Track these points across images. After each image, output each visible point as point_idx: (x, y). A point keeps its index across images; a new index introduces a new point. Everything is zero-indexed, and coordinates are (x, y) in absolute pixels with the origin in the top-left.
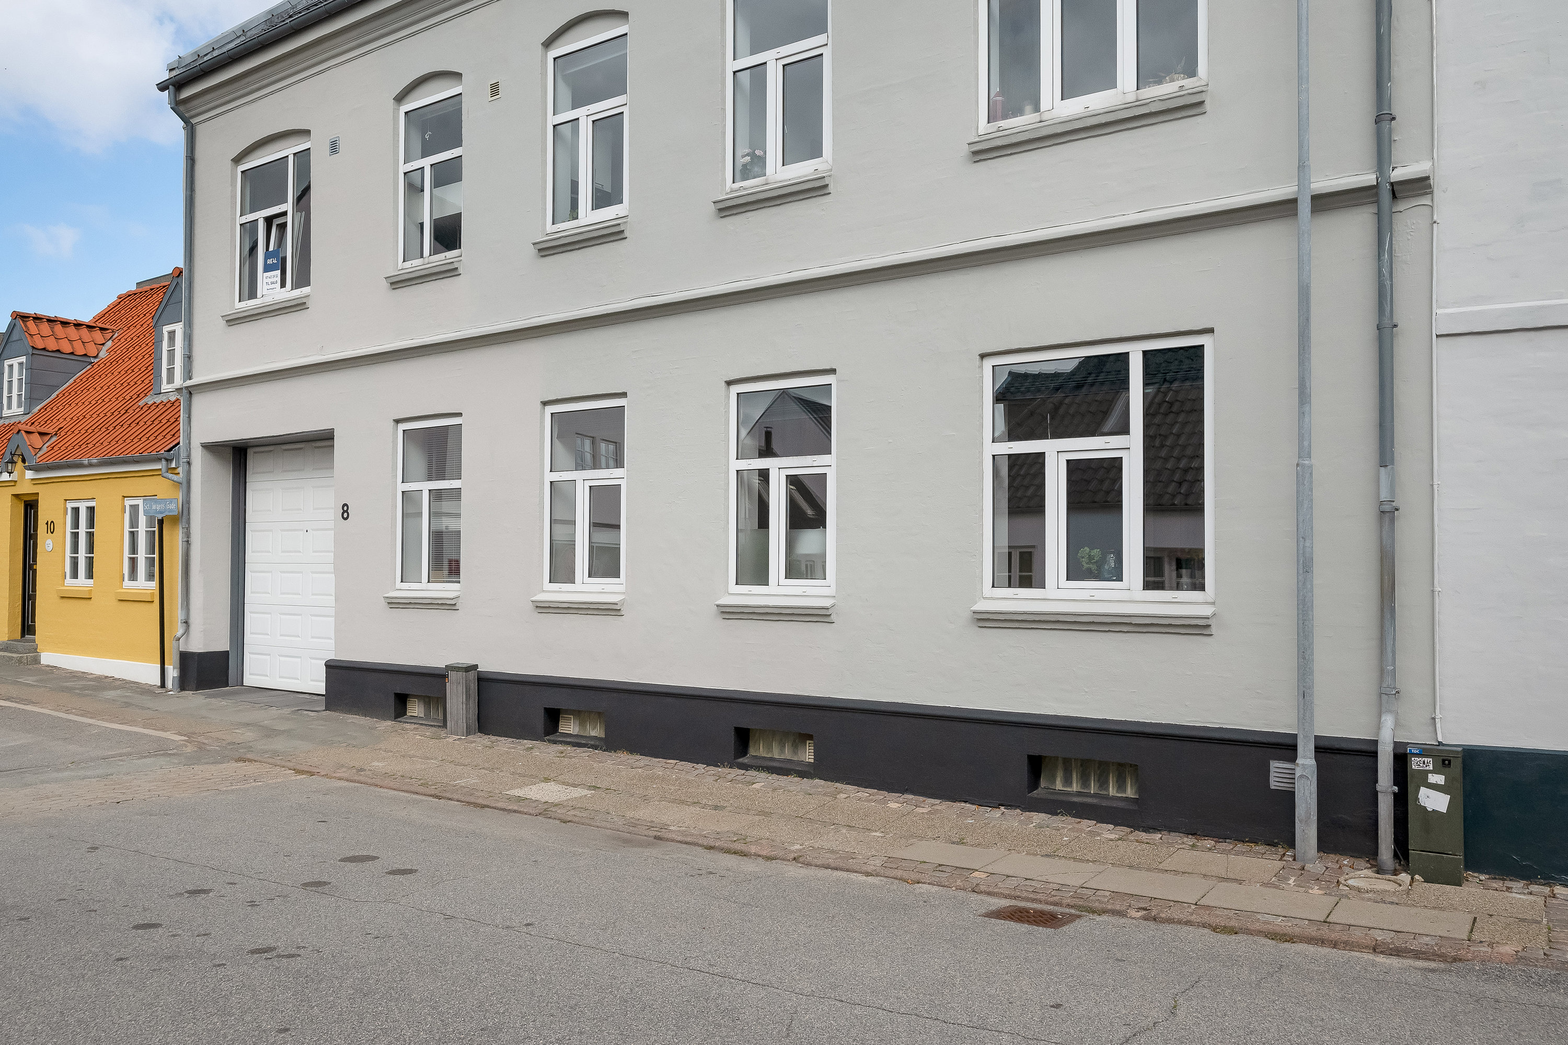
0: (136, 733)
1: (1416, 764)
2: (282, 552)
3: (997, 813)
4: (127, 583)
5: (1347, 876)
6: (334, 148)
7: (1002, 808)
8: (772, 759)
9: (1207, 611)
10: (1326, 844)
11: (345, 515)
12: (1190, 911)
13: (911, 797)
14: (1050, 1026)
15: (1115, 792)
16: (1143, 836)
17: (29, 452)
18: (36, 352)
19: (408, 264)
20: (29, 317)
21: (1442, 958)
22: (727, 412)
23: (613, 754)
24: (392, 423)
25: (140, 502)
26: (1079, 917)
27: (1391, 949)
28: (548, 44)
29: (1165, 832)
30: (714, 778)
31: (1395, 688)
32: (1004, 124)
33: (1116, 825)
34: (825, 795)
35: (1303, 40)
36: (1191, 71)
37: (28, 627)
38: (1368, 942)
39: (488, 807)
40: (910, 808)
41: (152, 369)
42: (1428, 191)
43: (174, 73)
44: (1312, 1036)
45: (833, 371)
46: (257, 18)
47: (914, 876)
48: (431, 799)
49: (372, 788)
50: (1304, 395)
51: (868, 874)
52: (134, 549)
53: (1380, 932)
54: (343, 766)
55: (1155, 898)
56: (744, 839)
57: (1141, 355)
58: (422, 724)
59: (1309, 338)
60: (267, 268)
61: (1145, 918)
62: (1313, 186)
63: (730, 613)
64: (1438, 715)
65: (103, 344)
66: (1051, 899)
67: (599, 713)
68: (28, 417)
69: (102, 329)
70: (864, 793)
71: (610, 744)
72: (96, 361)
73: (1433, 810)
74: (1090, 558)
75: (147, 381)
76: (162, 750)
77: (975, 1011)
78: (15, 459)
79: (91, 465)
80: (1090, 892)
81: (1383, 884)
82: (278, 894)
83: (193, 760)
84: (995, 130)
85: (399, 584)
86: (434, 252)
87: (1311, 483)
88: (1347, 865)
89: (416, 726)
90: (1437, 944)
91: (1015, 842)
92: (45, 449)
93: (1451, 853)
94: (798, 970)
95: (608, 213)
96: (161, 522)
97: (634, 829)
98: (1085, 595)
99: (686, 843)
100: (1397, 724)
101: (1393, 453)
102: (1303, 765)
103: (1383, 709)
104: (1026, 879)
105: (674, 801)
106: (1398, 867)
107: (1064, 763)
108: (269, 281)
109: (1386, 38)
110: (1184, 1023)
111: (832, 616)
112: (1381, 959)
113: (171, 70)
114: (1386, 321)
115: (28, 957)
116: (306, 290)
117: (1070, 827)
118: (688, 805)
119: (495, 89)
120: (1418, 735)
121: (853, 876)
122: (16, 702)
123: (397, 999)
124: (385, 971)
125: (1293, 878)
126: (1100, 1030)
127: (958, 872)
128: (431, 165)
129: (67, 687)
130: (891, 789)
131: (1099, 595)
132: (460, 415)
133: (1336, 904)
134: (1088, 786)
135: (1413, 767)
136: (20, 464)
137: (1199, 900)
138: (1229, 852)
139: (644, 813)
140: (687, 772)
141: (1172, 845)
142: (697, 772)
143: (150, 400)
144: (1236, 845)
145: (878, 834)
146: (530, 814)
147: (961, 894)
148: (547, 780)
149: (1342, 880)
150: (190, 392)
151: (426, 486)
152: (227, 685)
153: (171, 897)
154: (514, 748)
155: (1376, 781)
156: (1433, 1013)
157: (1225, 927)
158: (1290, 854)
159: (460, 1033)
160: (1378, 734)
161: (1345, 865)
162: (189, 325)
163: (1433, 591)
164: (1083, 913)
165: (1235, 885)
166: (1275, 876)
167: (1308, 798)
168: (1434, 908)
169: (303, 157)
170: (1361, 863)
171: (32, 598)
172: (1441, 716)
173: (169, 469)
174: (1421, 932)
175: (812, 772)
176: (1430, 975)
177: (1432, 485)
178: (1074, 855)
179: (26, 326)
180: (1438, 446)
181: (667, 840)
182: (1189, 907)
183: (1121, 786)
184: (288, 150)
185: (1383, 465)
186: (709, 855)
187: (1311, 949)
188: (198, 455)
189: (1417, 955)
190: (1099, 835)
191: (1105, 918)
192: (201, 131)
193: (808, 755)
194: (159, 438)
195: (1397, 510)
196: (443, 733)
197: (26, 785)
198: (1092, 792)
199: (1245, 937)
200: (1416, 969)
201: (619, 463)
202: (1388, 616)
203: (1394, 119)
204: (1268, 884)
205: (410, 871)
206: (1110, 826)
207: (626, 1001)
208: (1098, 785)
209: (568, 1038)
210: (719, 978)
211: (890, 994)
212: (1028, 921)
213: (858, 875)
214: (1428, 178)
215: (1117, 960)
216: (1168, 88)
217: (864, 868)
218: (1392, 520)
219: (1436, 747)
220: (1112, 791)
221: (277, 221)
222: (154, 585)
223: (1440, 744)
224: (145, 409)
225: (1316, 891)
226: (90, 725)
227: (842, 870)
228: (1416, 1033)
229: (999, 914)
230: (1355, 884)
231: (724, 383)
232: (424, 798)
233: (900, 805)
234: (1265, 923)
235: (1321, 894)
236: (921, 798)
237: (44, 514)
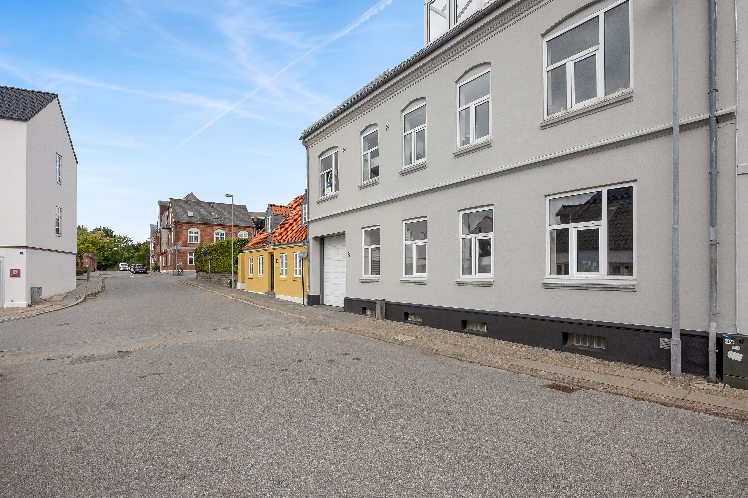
0: (295, 317)
1: (726, 342)
2: (333, 267)
3: (551, 352)
4: (295, 276)
5: (694, 383)
6: (344, 150)
7: (553, 350)
8: (474, 330)
9: (634, 283)
10: (684, 370)
11: (349, 256)
12: (625, 391)
13: (521, 344)
14: (563, 428)
15: (596, 346)
16: (607, 362)
17: (272, 241)
18: (274, 215)
19: (364, 182)
20: (272, 206)
21: (738, 418)
22: (459, 220)
23: (424, 327)
24: (361, 229)
25: (297, 254)
26: (580, 389)
27: (713, 413)
28: (403, 111)
29: (616, 362)
30: (454, 336)
31: (717, 312)
32: (553, 115)
33: (596, 358)
34: (491, 342)
35: (675, 66)
36: (627, 85)
37: (273, 288)
38: (703, 409)
39: (385, 341)
40: (520, 348)
41: (301, 218)
42: (734, 118)
43: (303, 135)
44: (674, 444)
45: (493, 205)
46: (325, 116)
47: (519, 371)
48: (369, 338)
49: (354, 334)
50: (675, 201)
51: (503, 369)
52: (296, 267)
53: (708, 405)
54: (347, 327)
55: (610, 385)
56: (462, 356)
57: (607, 191)
58: (370, 316)
59: (678, 180)
60: (328, 187)
61: (606, 392)
62: (679, 122)
63: (460, 284)
64: (737, 323)
65: (290, 212)
66: (569, 383)
67: (420, 315)
68: (272, 232)
69: (290, 208)
70: (504, 342)
71: (423, 324)
72: (288, 216)
73: (735, 360)
74: (587, 264)
75: (300, 221)
76: (301, 321)
77: (535, 420)
78: (269, 243)
79: (286, 244)
80: (584, 381)
81: (710, 387)
82: (321, 363)
83: (308, 324)
84: (550, 118)
85: (363, 276)
86: (372, 177)
87: (679, 234)
88: (694, 379)
89: (368, 317)
90: (735, 413)
91: (557, 362)
92: (275, 240)
93: (743, 377)
94: (473, 400)
95: (421, 161)
96: (302, 259)
97: (428, 350)
98: (585, 277)
99: (443, 355)
100: (718, 326)
101: (716, 221)
102: (674, 340)
103: (711, 320)
104: (560, 375)
105: (441, 342)
106: (718, 381)
107: (577, 336)
108: (328, 190)
109: (713, 60)
110: (618, 433)
111: (493, 285)
112: (709, 416)
113: (302, 134)
114: (713, 171)
115: (254, 376)
116: (337, 192)
117: (579, 358)
118: (446, 344)
119: (387, 127)
120: (727, 330)
121: (498, 369)
122: (268, 307)
123: (345, 397)
124: (344, 389)
125: (670, 382)
126: (583, 432)
127: (535, 371)
128: (370, 152)
129: (280, 304)
130: (513, 342)
131: (590, 277)
132: (379, 225)
133: (689, 393)
134: (586, 344)
135: (725, 343)
136: (270, 244)
137: (629, 387)
138: (643, 370)
139: (432, 346)
140: (446, 333)
141: (619, 366)
142: (450, 333)
143: (300, 226)
144: (646, 368)
145: (508, 356)
146: (397, 344)
147: (535, 378)
148: (404, 334)
149: (692, 384)
150: (309, 223)
151: (370, 247)
152: (320, 304)
153: (293, 362)
154: (395, 324)
155: (708, 347)
156: (733, 441)
157: (639, 398)
158: (669, 373)
159: (361, 410)
160: (709, 330)
161: (693, 378)
162: (308, 205)
163: (735, 275)
164: (581, 388)
165: (644, 383)
166: (662, 380)
167: (677, 352)
168: (735, 398)
169: (336, 154)
170: (701, 378)
171: (273, 280)
172: (739, 324)
173: (304, 244)
174: (728, 407)
175: (487, 335)
176: (732, 425)
177: (735, 233)
178: (579, 367)
179: (271, 208)
180: (738, 218)
181: (438, 354)
182: (625, 389)
183: (599, 345)
184: (332, 152)
185: (712, 226)
186: (450, 359)
187: (677, 409)
188: (311, 240)
189: (726, 416)
190: (589, 361)
191: (590, 391)
192: (310, 150)
193: (486, 330)
194: (302, 236)
195: (718, 243)
196: (375, 319)
197: (266, 329)
198: (587, 346)
199: (648, 402)
200: (725, 421)
201: (425, 238)
202: (714, 284)
203: (717, 91)
204: (659, 383)
205: (359, 359)
206: (594, 358)
207: (414, 405)
208: (590, 343)
209: (393, 415)
210: (445, 400)
211: (504, 411)
212: (560, 390)
213: (499, 369)
214: (734, 112)
215: (593, 406)
216: (617, 94)
217: (502, 367)
218: (716, 247)
219: (736, 335)
220: (595, 346)
221: (330, 173)
222: (301, 276)
223: (738, 334)
224: (299, 228)
225: (680, 387)
226: (284, 314)
227: (494, 367)
228: (724, 448)
229: (549, 386)
230: (697, 386)
231: (457, 211)
232: (368, 338)
233: (516, 347)
234: (656, 398)
235: (682, 389)
236: (524, 345)
237: (275, 258)
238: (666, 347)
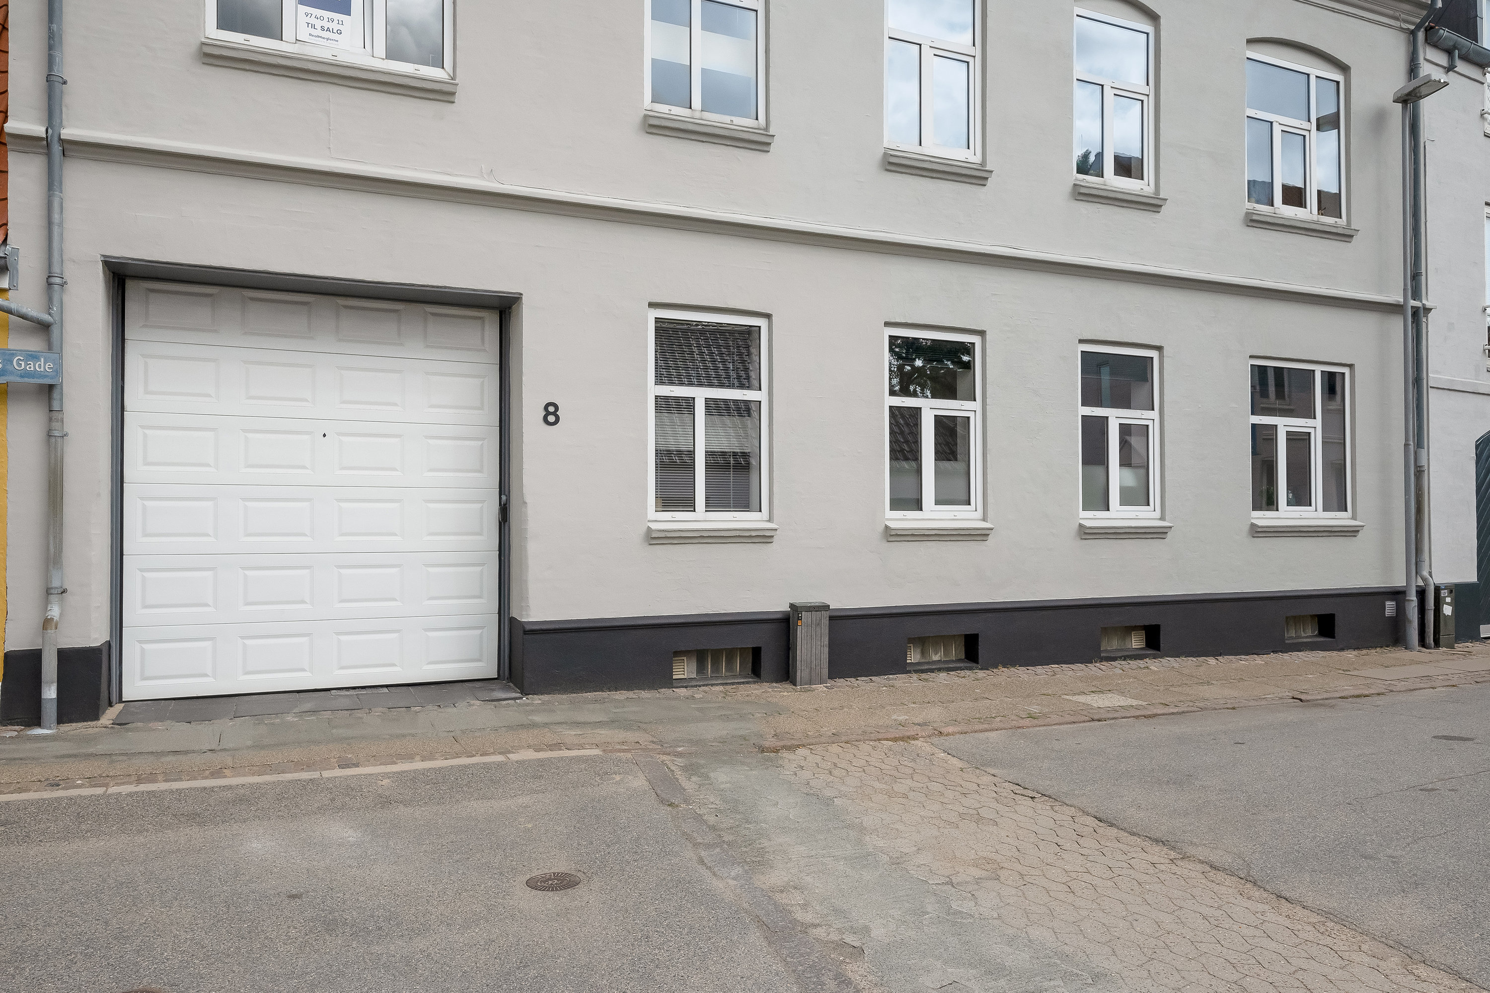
1: (1441, 594)
9: (1349, 523)
11: (552, 418)
22: (1078, 365)
23: (997, 670)
57: (1320, 372)
73: (1449, 615)
85: (652, 515)
98: (1297, 515)
105: (1173, 686)
106: (1435, 646)
111: (1168, 533)
118: (1190, 686)
131: (1304, 515)
151: (698, 394)
160: (1428, 582)
167: (1417, 617)
185: (1420, 447)
193: (1133, 643)
201: (971, 395)
223: (1449, 583)
238: (1390, 614)
